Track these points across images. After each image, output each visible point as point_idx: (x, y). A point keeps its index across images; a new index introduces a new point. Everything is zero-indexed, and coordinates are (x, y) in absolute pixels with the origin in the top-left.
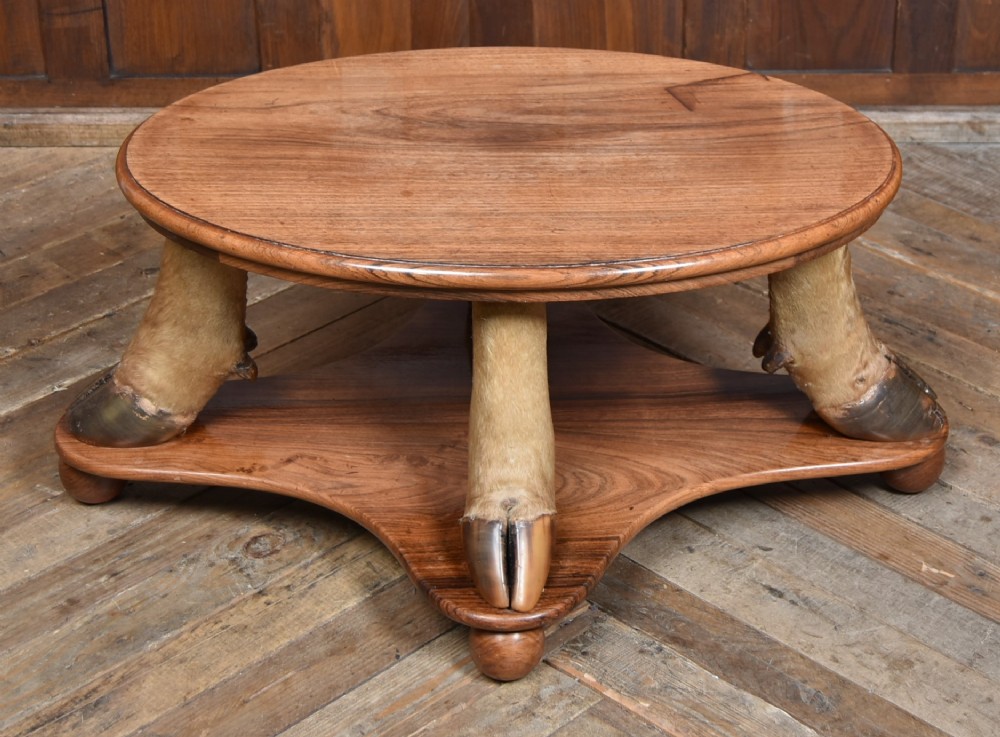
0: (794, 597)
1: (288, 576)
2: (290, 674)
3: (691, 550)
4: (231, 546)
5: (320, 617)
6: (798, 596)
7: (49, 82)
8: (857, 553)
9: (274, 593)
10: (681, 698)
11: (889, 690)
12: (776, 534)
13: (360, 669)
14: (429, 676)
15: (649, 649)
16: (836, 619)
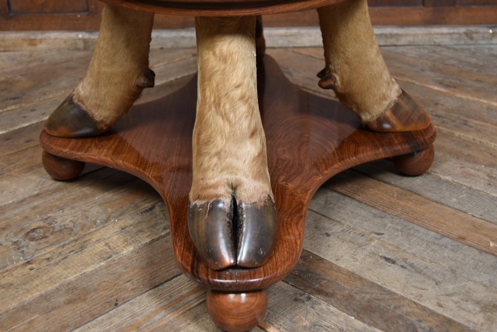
0: (403, 263)
1: (50, 252)
2: (35, 317)
3: (328, 235)
4: (16, 235)
5: (65, 278)
6: (407, 263)
8: (443, 236)
9: (37, 263)
11: (485, 327)
12: (385, 225)
13: (87, 313)
14: (137, 318)
15: (301, 298)
16: (436, 277)
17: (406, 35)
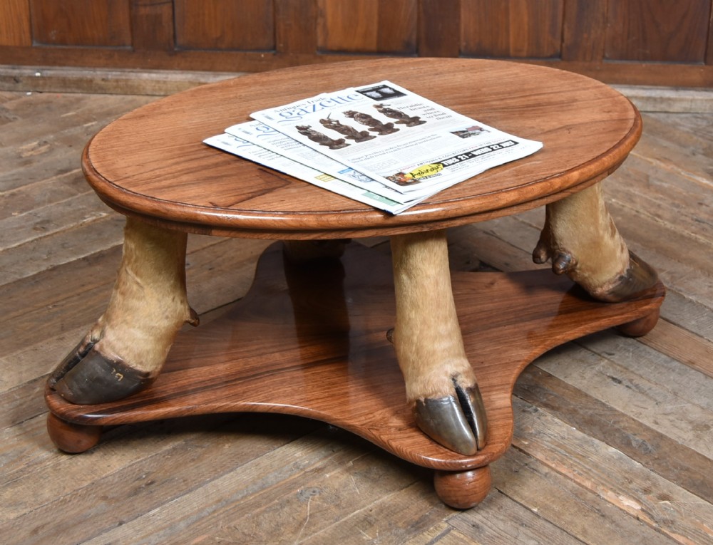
0: (629, 384)
6: (632, 383)
7: (134, 51)
8: (673, 359)
10: (549, 439)
11: (693, 443)
12: (617, 346)
15: (529, 409)
16: (657, 398)
17: (682, 100)
